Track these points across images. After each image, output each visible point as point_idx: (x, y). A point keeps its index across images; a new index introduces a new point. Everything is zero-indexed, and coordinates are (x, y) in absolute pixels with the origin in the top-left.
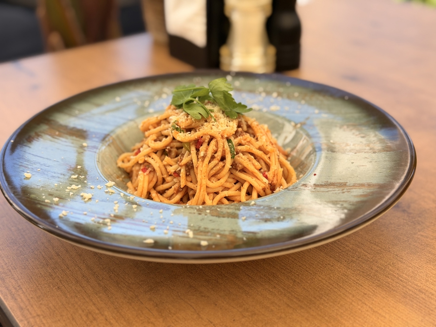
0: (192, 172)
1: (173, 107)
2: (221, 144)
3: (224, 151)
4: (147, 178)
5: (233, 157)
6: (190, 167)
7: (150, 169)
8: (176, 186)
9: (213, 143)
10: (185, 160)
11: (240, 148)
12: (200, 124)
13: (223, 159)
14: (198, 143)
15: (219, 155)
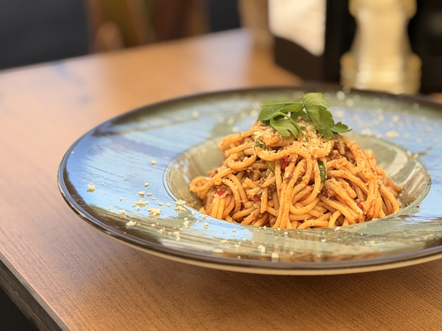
0: (274, 196)
1: (260, 123)
2: (310, 165)
3: (313, 174)
4: (223, 202)
5: (323, 181)
6: (272, 190)
7: (227, 192)
8: (256, 212)
9: (301, 163)
10: (268, 182)
11: (333, 172)
12: (288, 142)
13: (311, 183)
14: (284, 163)
15: (307, 178)
